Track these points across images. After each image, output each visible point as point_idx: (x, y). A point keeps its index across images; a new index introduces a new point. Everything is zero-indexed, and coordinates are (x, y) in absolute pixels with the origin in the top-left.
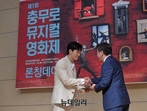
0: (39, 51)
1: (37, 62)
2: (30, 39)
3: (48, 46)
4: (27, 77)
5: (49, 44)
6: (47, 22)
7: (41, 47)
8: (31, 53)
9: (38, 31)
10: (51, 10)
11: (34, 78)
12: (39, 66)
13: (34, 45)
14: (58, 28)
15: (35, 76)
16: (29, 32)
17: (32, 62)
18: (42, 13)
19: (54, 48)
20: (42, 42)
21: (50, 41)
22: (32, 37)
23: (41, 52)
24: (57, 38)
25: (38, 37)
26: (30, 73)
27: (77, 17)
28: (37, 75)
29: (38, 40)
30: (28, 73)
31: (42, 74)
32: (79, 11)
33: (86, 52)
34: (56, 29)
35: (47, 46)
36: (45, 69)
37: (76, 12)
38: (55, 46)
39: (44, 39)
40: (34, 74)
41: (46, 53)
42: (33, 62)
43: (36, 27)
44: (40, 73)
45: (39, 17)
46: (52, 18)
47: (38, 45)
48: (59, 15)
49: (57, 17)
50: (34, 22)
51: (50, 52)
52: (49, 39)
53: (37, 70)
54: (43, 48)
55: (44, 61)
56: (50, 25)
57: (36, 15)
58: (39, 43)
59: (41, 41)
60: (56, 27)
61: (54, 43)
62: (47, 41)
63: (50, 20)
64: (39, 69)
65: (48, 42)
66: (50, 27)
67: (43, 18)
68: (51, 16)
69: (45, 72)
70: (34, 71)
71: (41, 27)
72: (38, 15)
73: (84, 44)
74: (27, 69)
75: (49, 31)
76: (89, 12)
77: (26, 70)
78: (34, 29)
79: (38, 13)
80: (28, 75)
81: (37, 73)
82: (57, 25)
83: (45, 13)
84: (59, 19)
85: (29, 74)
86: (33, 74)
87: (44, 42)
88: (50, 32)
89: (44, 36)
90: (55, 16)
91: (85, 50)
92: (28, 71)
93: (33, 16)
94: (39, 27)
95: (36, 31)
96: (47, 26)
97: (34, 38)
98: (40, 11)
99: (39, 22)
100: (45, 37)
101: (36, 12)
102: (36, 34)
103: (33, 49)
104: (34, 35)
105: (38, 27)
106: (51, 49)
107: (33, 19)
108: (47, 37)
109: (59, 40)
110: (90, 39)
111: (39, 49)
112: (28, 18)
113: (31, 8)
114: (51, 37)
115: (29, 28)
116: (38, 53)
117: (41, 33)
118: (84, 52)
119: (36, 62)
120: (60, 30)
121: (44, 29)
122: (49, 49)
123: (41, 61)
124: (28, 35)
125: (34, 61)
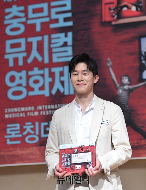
0: (32, 89)
1: (28, 111)
2: (11, 64)
3: (50, 80)
4: (9, 142)
5: (52, 75)
6: (46, 30)
7: (36, 82)
9: (29, 49)
10: (53, 4)
11: (24, 145)
12: (33, 120)
13: (21, 78)
15: (27, 140)
16: (8, 49)
17: (17, 112)
18: (35, 11)
19: (62, 83)
20: (36, 71)
21: (53, 70)
22: (16, 60)
23: (37, 92)
25: (30, 61)
26: (16, 134)
28: (30, 139)
29: (28, 67)
30: (11, 134)
31: (39, 135)
32: (113, 7)
33: (130, 91)
34: (65, 44)
35: (48, 80)
36: (45, 127)
37: (105, 9)
39: (42, 66)
40: (24, 137)
42: (20, 112)
43: (22, 41)
44: (35, 134)
45: (28, 19)
46: (57, 21)
47: (28, 77)
48: (69, 15)
49: (66, 20)
51: (54, 92)
53: (28, 127)
54: (40, 84)
55: (43, 110)
56: (53, 36)
57: (23, 15)
58: (30, 73)
60: (66, 40)
61: (62, 74)
62: (46, 70)
63: (52, 26)
64: (32, 127)
65: (50, 70)
66: (53, 41)
67: (38, 22)
68: (54, 16)
70: (22, 130)
71: (34, 40)
72: (26, 16)
73: (125, 76)
74: (8, 126)
75: (50, 49)
76: (134, 8)
77: (5, 129)
78: (18, 45)
79: (26, 11)
80: (12, 139)
81: (29, 134)
82: (66, 36)
83: (41, 10)
84: (70, 24)
85: (13, 136)
86: (20, 136)
87: (41, 72)
88: (54, 50)
89: (40, 59)
90: (61, 17)
91: (126, 87)
92: (11, 131)
93: (15, 17)
94: (30, 40)
95: (23, 48)
96: (46, 37)
97: (21, 63)
99: (30, 31)
100: (43, 60)
101: (22, 8)
102: (25, 54)
103: (20, 85)
104: (21, 56)
105: (26, 40)
107: (15, 23)
108: (46, 61)
110: (137, 64)
111: (32, 85)
112: (6, 22)
114: (55, 60)
115: (8, 43)
116: (31, 93)
117: (35, 53)
118: (125, 90)
119: (26, 112)
122: (52, 85)
123: (36, 110)
124: (6, 57)
125: (23, 109)
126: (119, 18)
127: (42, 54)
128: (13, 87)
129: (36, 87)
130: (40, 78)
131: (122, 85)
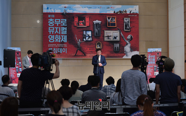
0: (56, 40)
2: (50, 33)
5: (61, 37)
6: (60, 26)
8: (51, 41)
10: (61, 20)
12: (56, 48)
14: (66, 30)
16: (49, 29)
18: (57, 21)
19: (64, 39)
21: (61, 36)
22: (51, 32)
23: (57, 41)
24: (65, 35)
25: (55, 33)
27: (76, 25)
29: (55, 35)
31: (57, 51)
32: (77, 23)
33: (80, 43)
34: (65, 30)
35: (60, 38)
37: (75, 23)
38: (64, 38)
39: (58, 35)
41: (60, 42)
43: (53, 28)
46: (63, 24)
47: (55, 37)
48: (66, 23)
49: (65, 24)
50: (52, 25)
51: (61, 41)
52: (61, 35)
56: (62, 28)
58: (55, 36)
59: (57, 35)
61: (64, 37)
62: (60, 36)
63: (61, 25)
66: (62, 29)
67: (58, 24)
68: (62, 23)
69: (59, 51)
71: (57, 28)
72: (54, 22)
75: (61, 31)
76: (82, 24)
78: (52, 29)
79: (54, 20)
81: (55, 51)
83: (58, 21)
84: (66, 25)
89: (58, 33)
90: (64, 23)
93: (51, 22)
94: (55, 28)
95: (53, 30)
96: (60, 28)
97: (53, 33)
98: (56, 20)
99: (55, 25)
101: (53, 20)
103: (53, 39)
104: (53, 32)
106: (62, 40)
107: (51, 23)
108: (60, 33)
109: (66, 36)
110: (82, 37)
111: (56, 39)
112: (49, 22)
113: (50, 17)
114: (62, 33)
115: (49, 28)
116: (55, 41)
117: (57, 31)
120: (67, 31)
121: (58, 29)
122: (61, 40)
123: (56, 45)
126: (78, 25)
127: (58, 31)
128: (51, 39)
129: (57, 39)
130: (58, 38)
131: (79, 41)
